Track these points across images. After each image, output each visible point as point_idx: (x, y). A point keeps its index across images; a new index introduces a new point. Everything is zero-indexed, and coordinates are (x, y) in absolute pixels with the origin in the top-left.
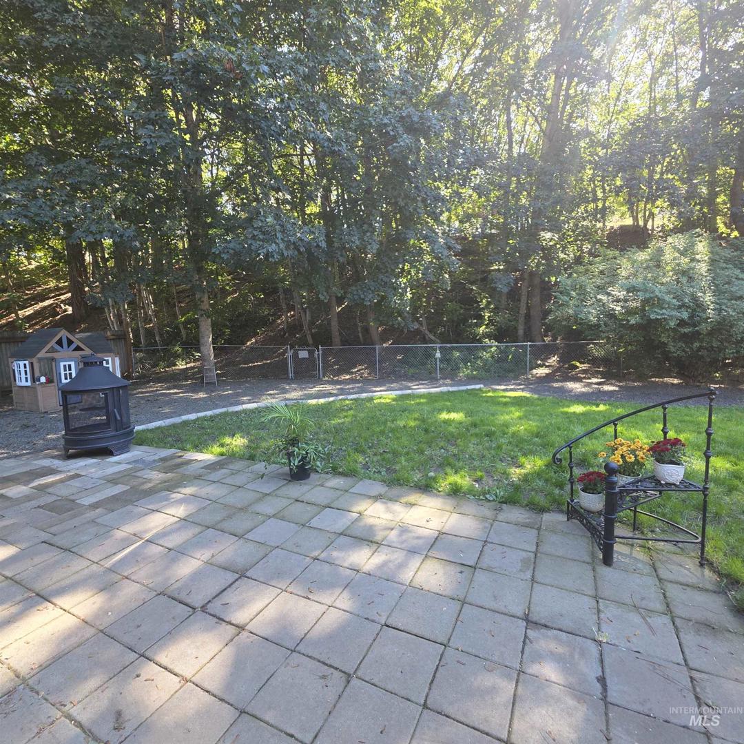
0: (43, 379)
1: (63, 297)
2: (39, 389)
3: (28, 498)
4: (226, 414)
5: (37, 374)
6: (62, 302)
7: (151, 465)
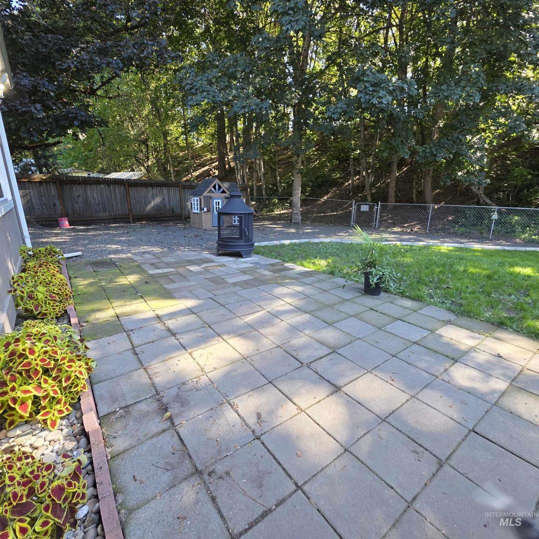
0: (205, 209)
1: (214, 165)
2: (203, 214)
3: (200, 273)
4: (308, 243)
5: (203, 206)
6: (213, 167)
7: (265, 267)
